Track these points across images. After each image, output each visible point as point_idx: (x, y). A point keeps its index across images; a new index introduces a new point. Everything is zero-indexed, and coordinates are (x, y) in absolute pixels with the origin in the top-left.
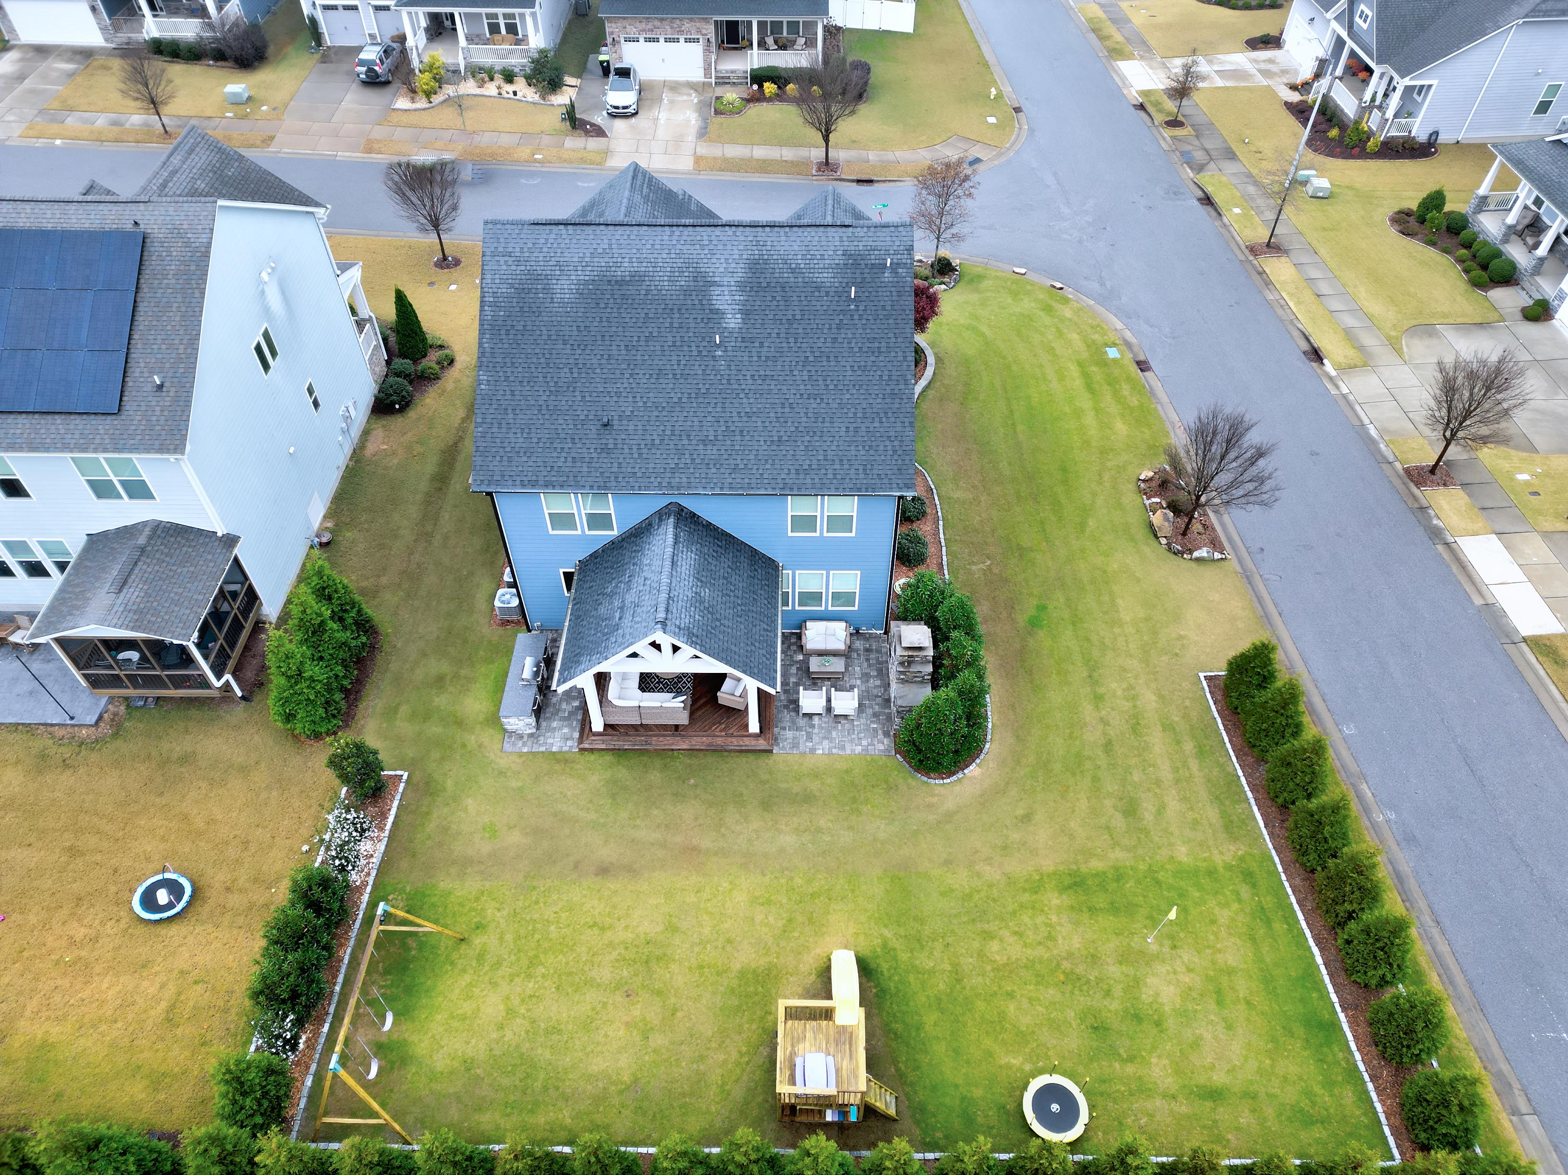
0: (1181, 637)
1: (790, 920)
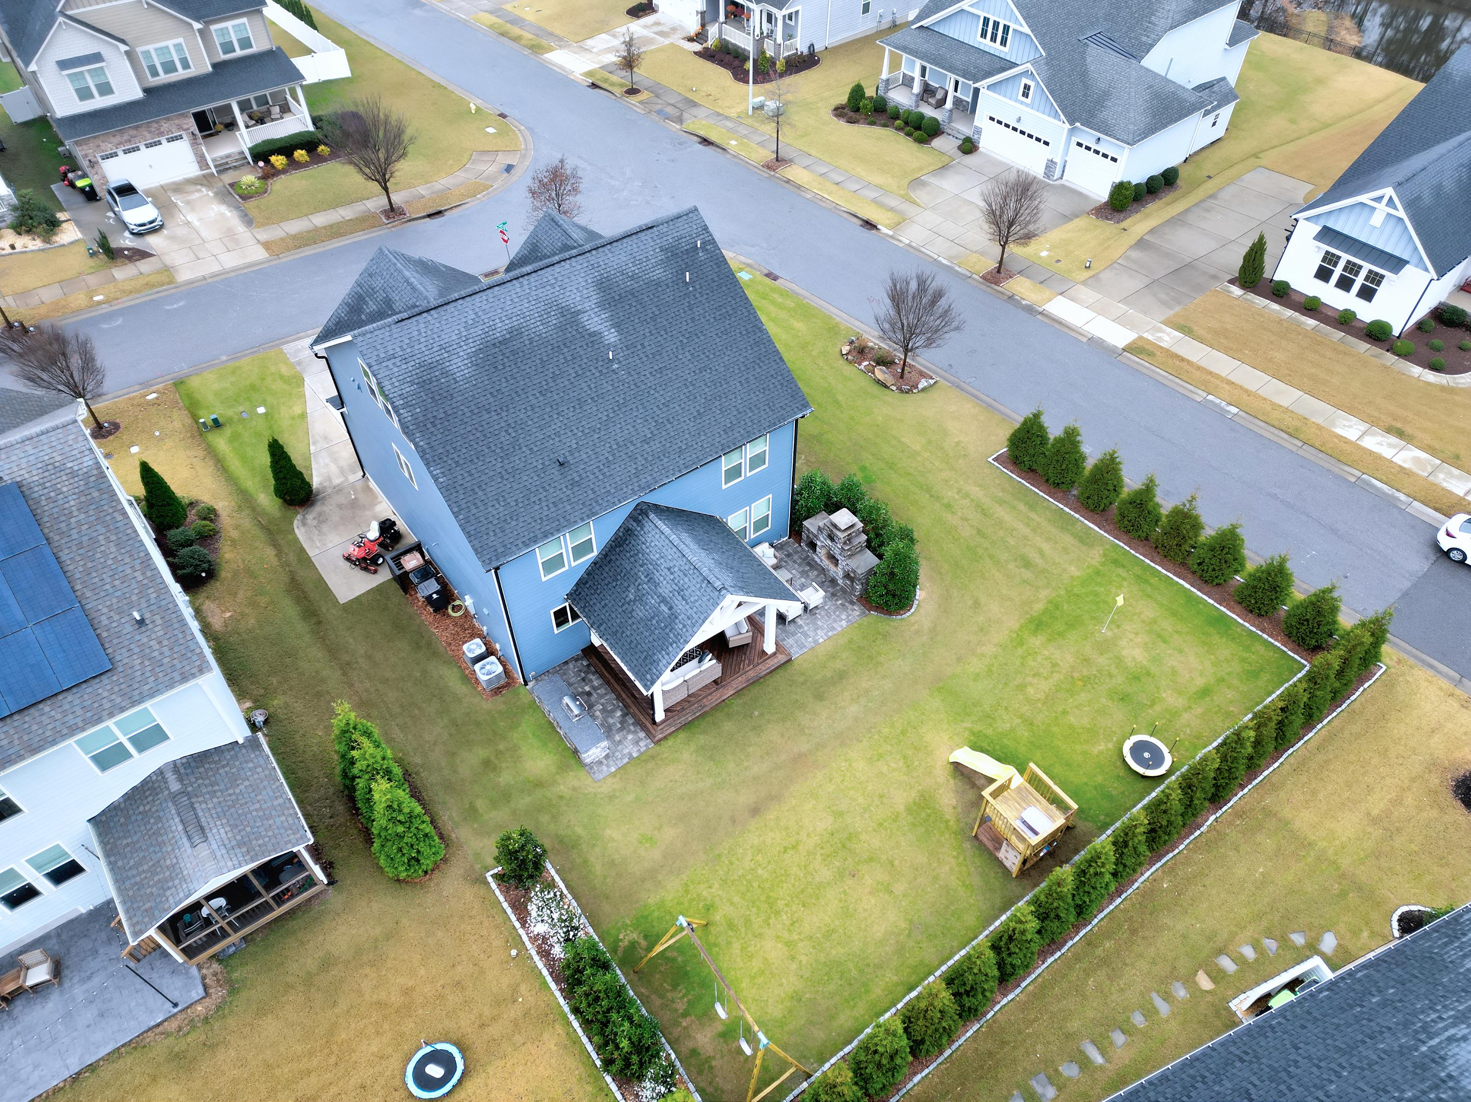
0: (958, 443)
1: (905, 758)
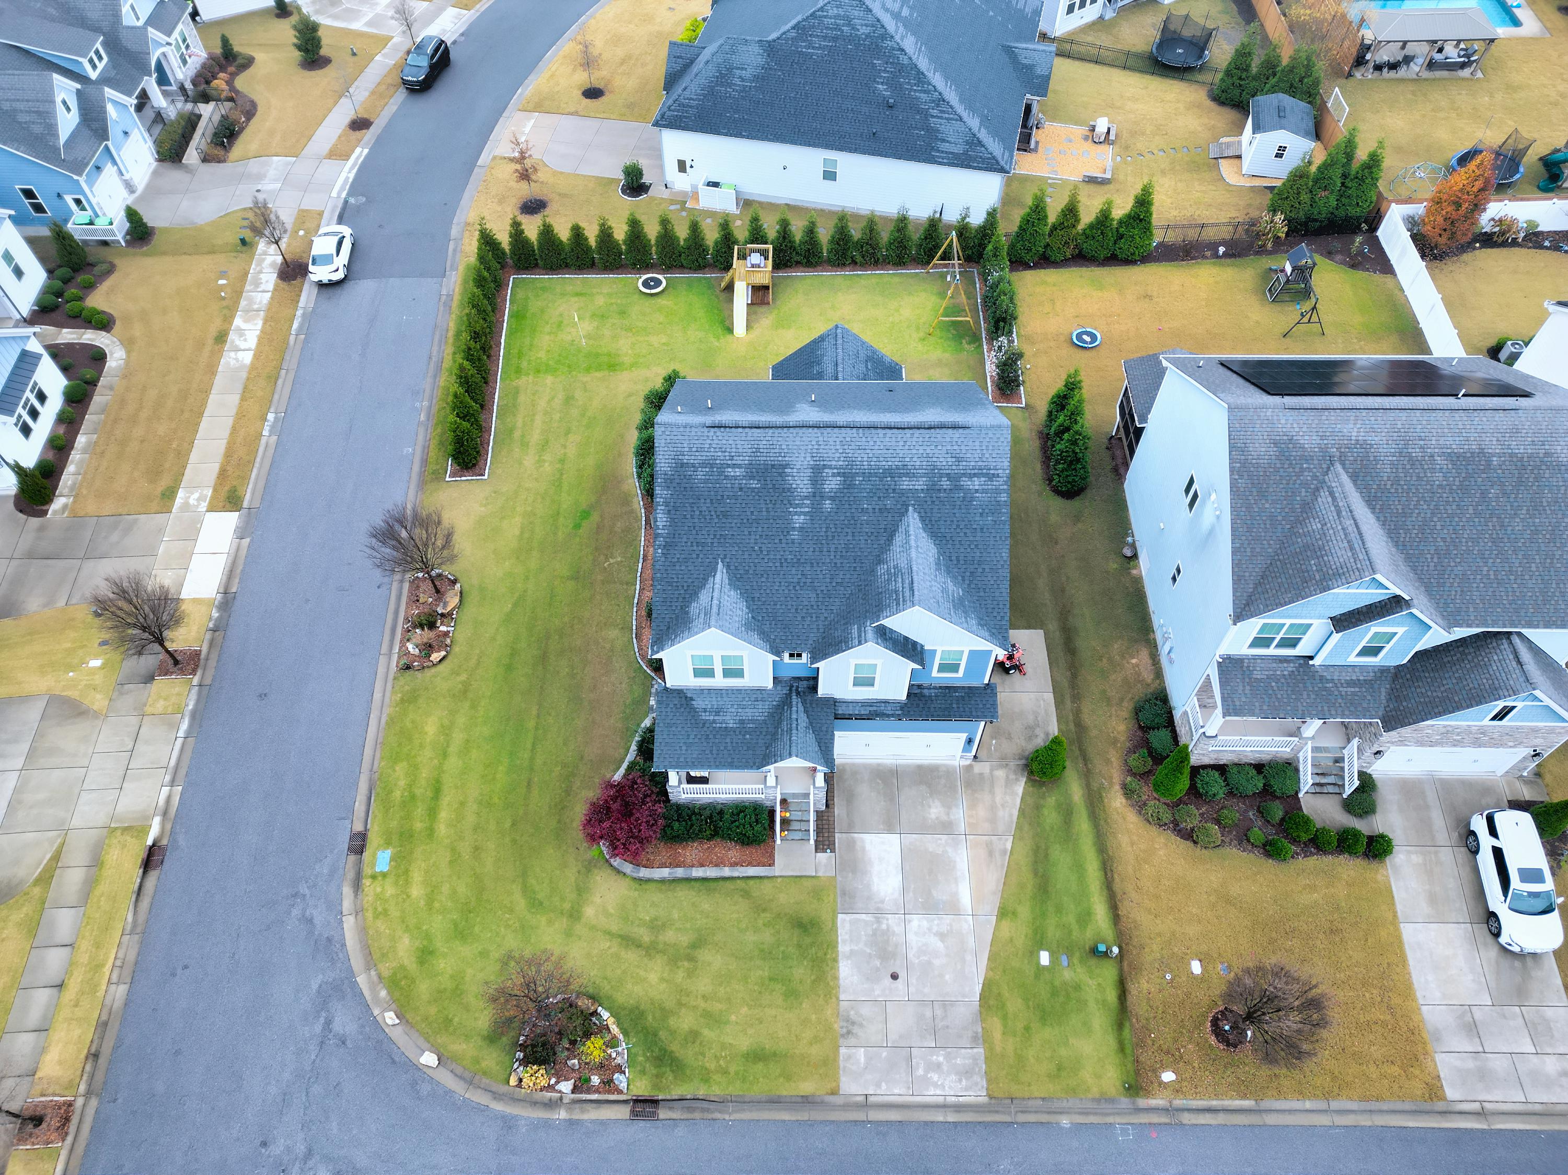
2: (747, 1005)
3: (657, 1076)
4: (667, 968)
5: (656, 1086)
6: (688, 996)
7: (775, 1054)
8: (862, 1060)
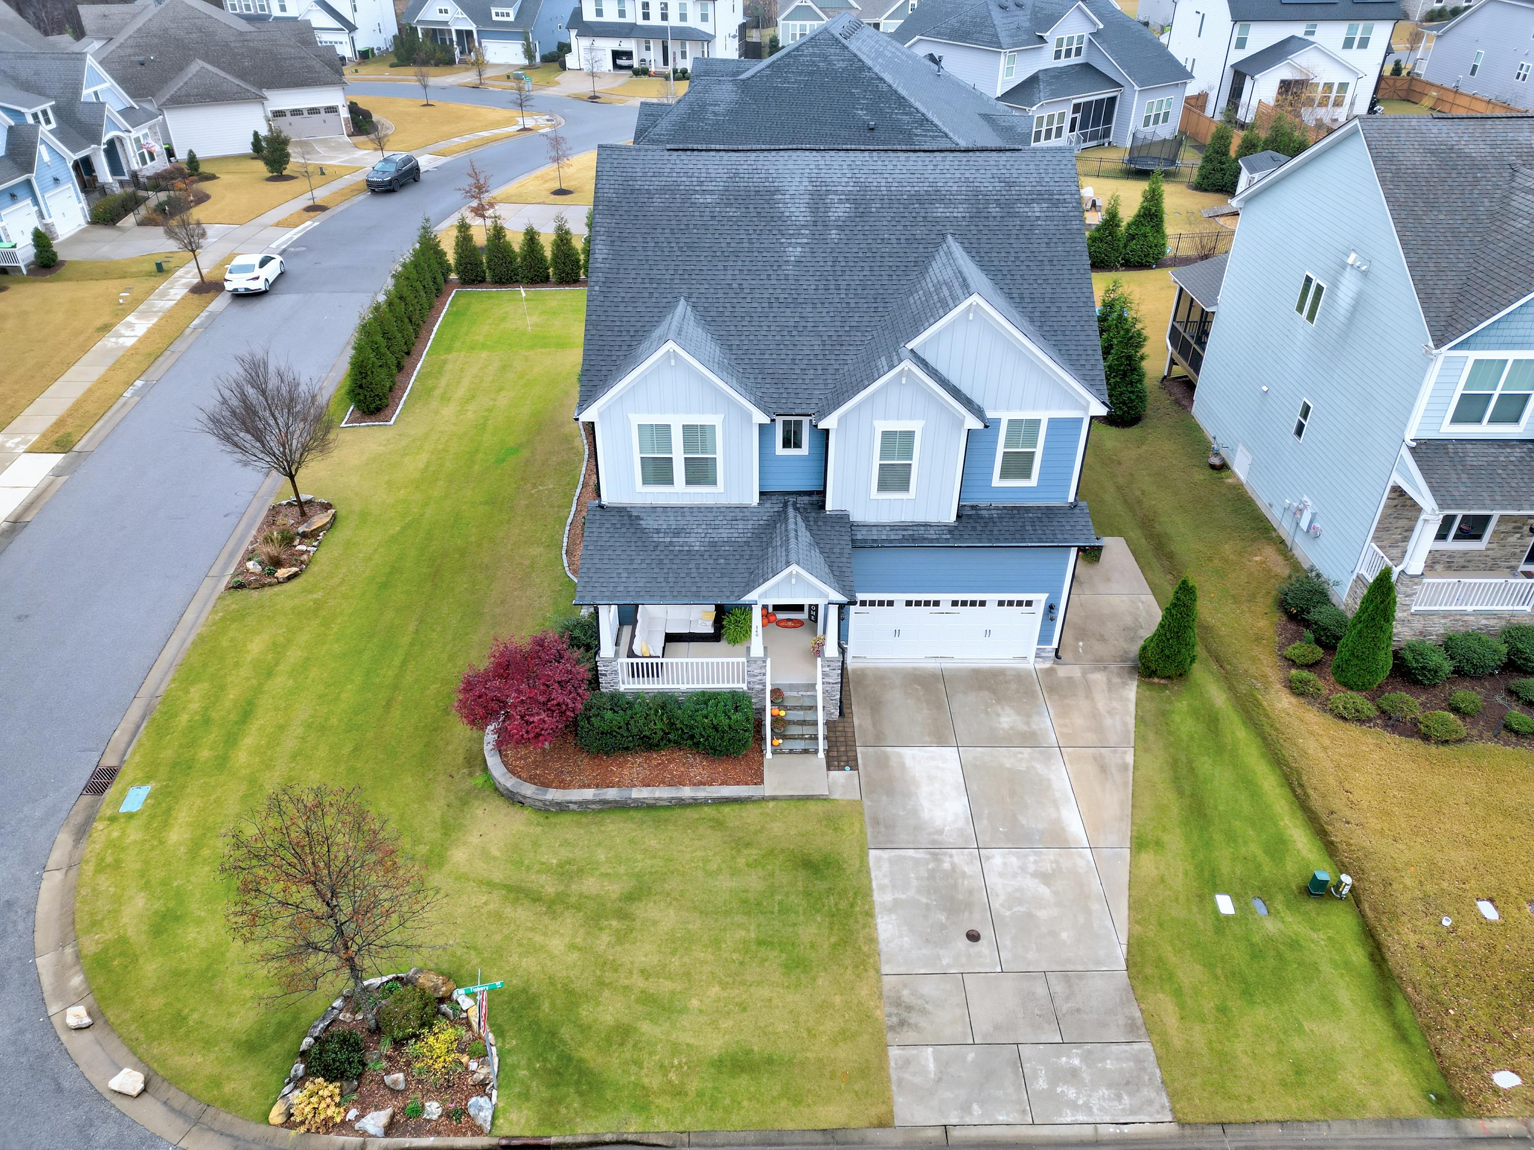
2: (720, 982)
3: (551, 1102)
4: (582, 931)
5: (546, 1120)
6: (616, 971)
7: (770, 1061)
8: (932, 1066)
